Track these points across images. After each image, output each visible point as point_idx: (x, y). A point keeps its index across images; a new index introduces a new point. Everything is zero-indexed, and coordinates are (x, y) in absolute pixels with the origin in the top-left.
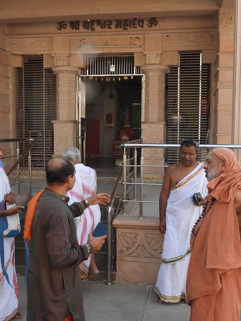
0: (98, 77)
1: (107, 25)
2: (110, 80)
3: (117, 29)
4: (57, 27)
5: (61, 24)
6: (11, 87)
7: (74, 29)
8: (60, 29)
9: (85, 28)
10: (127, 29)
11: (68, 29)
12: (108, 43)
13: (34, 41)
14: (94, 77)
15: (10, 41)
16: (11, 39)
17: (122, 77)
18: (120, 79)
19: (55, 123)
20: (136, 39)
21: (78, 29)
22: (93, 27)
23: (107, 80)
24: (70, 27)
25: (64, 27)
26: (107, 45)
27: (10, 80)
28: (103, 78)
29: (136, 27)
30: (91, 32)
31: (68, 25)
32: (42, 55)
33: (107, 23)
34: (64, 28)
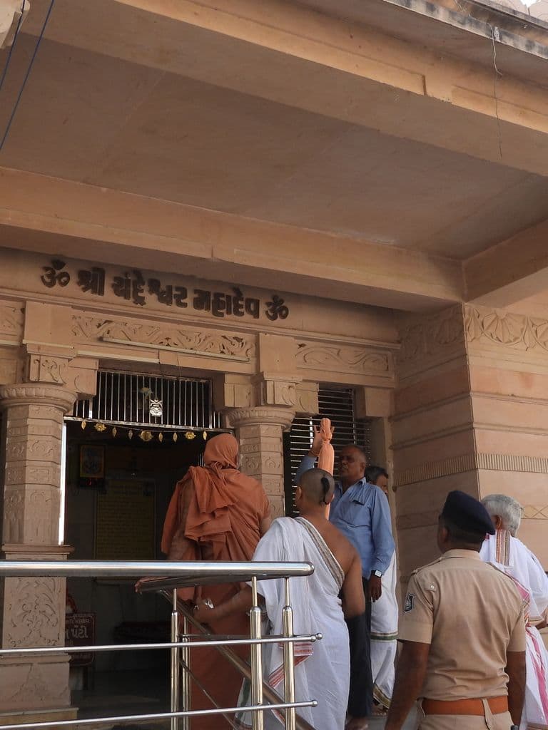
0: (119, 428)
1: (176, 296)
2: (150, 436)
3: (196, 312)
4: (42, 278)
5: (54, 273)
7: (90, 290)
8: (50, 285)
9: (117, 293)
10: (222, 315)
11: (73, 287)
12: (170, 342)
14: (109, 427)
17: (181, 434)
18: (175, 437)
20: (234, 341)
21: (101, 292)
22: (140, 294)
23: (142, 437)
24: (79, 283)
25: (62, 281)
26: (168, 345)
28: (133, 431)
29: (242, 314)
30: (134, 305)
31: (74, 278)
33: (174, 292)
34: (62, 284)
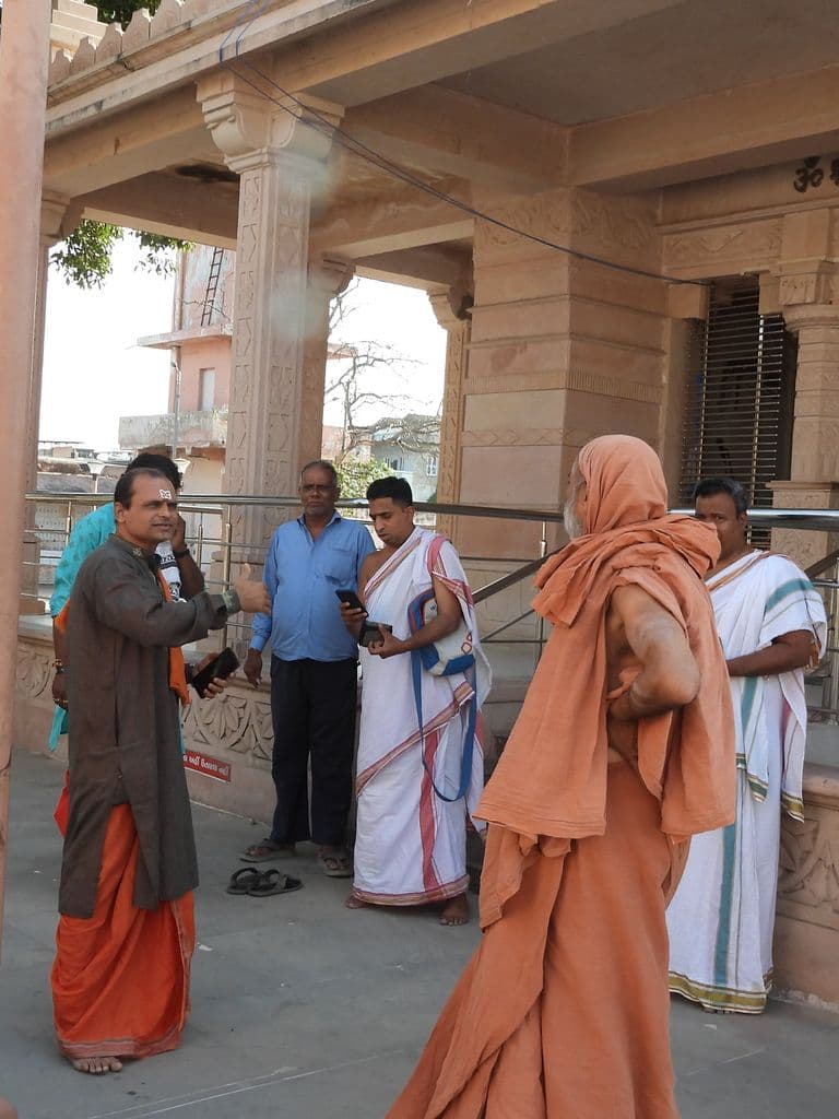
4: (795, 184)
5: (807, 173)
6: (665, 379)
8: (802, 190)
11: (826, 184)
13: (733, 235)
15: (672, 243)
16: (674, 236)
19: (778, 489)
25: (816, 180)
27: (665, 360)
31: (828, 173)
32: (756, 275)
34: (815, 185)
